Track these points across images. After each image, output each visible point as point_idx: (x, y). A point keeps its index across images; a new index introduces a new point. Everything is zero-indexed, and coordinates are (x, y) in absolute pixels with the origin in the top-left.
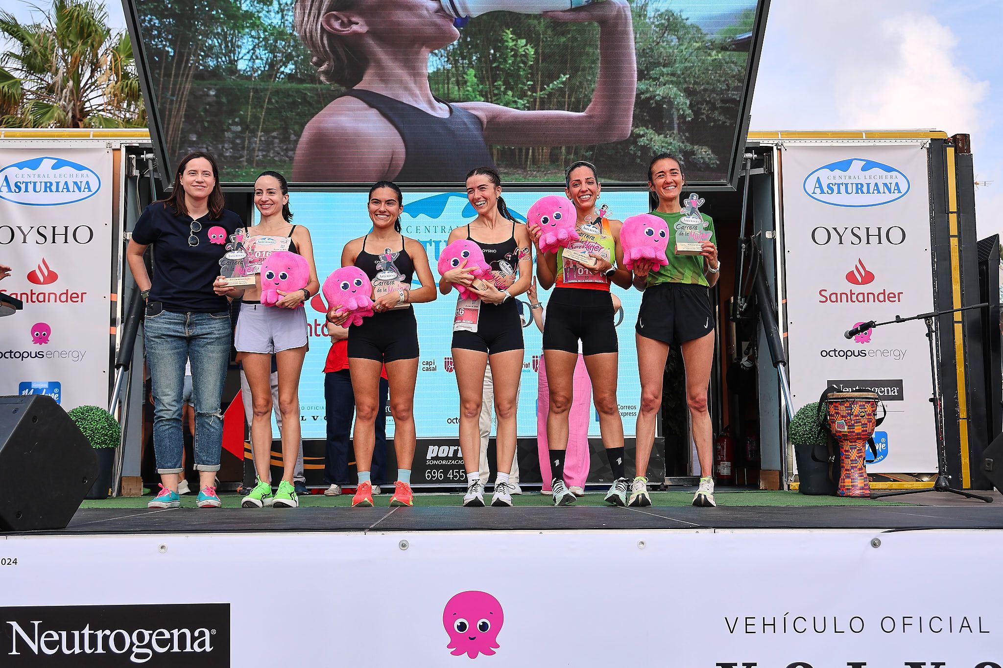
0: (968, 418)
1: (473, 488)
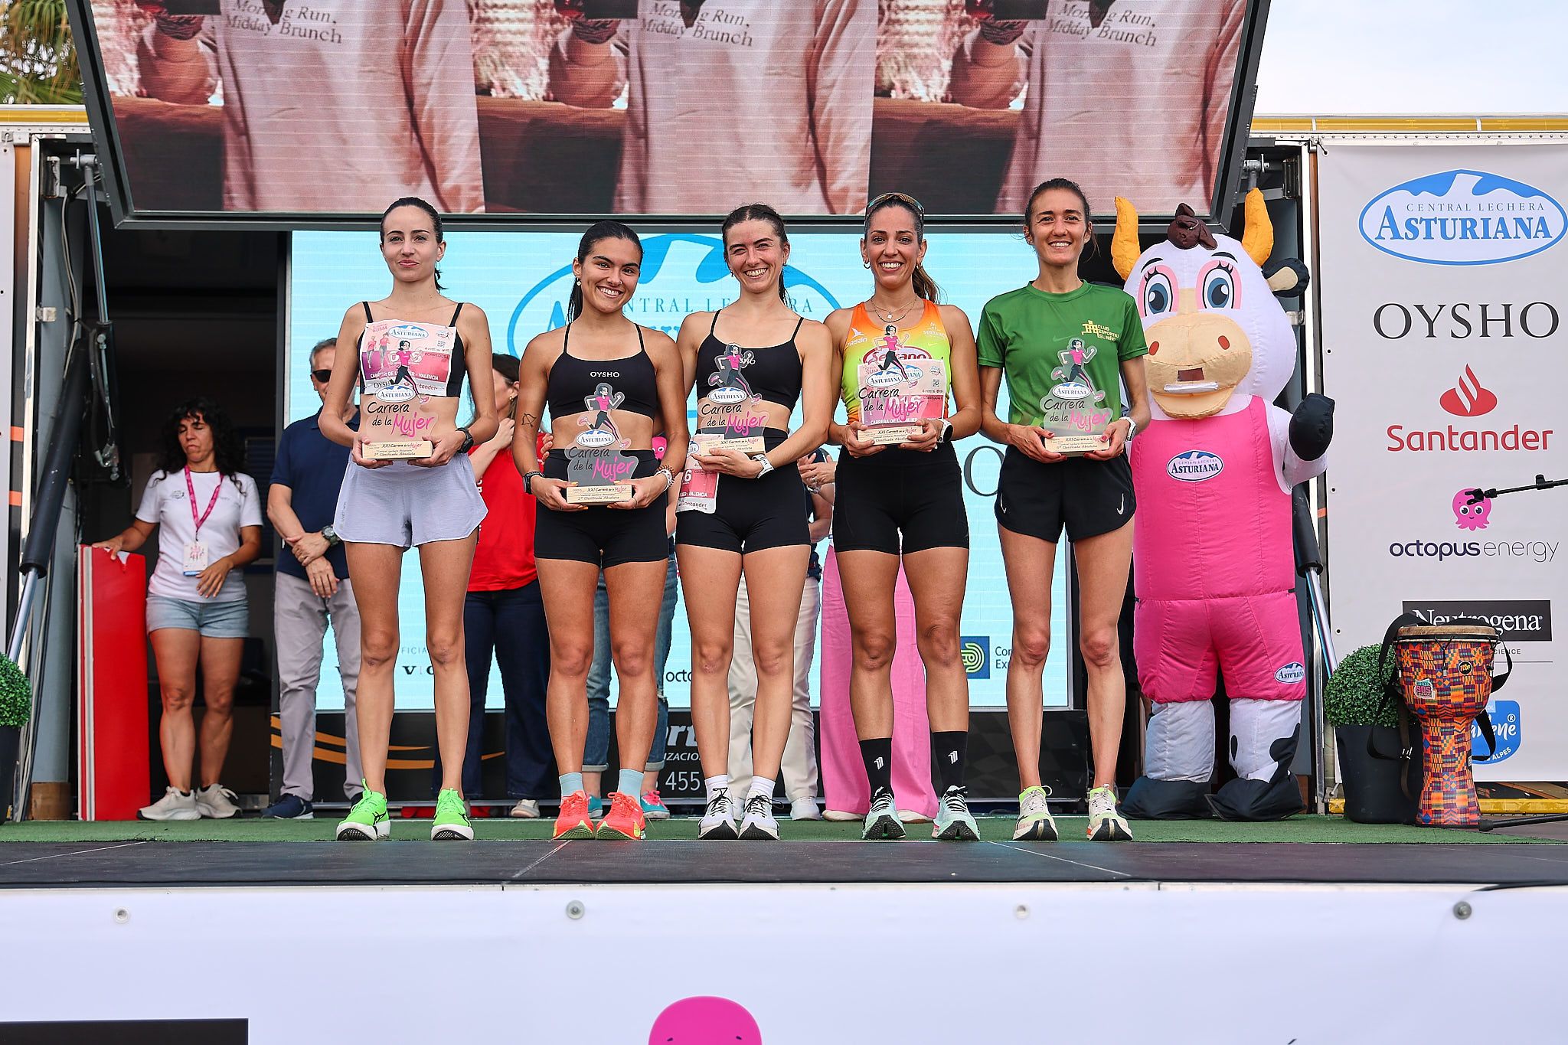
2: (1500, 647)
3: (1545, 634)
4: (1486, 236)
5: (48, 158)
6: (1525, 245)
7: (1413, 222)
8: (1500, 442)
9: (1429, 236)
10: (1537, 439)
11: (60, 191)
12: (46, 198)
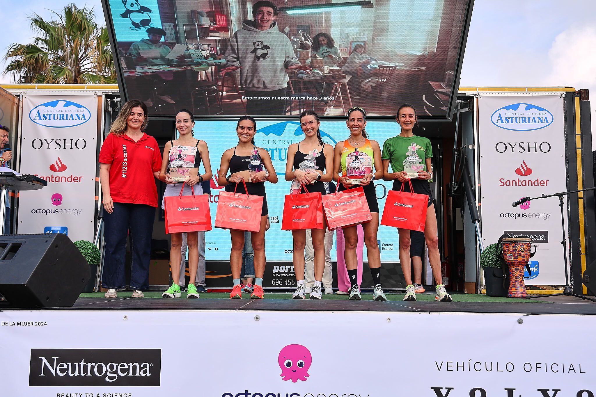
0: (586, 254)
1: (299, 289)
2: (532, 244)
3: (546, 241)
4: (529, 122)
5: (107, 100)
6: (541, 125)
7: (507, 118)
8: (533, 184)
9: (512, 122)
10: (544, 183)
11: (110, 109)
12: (106, 111)
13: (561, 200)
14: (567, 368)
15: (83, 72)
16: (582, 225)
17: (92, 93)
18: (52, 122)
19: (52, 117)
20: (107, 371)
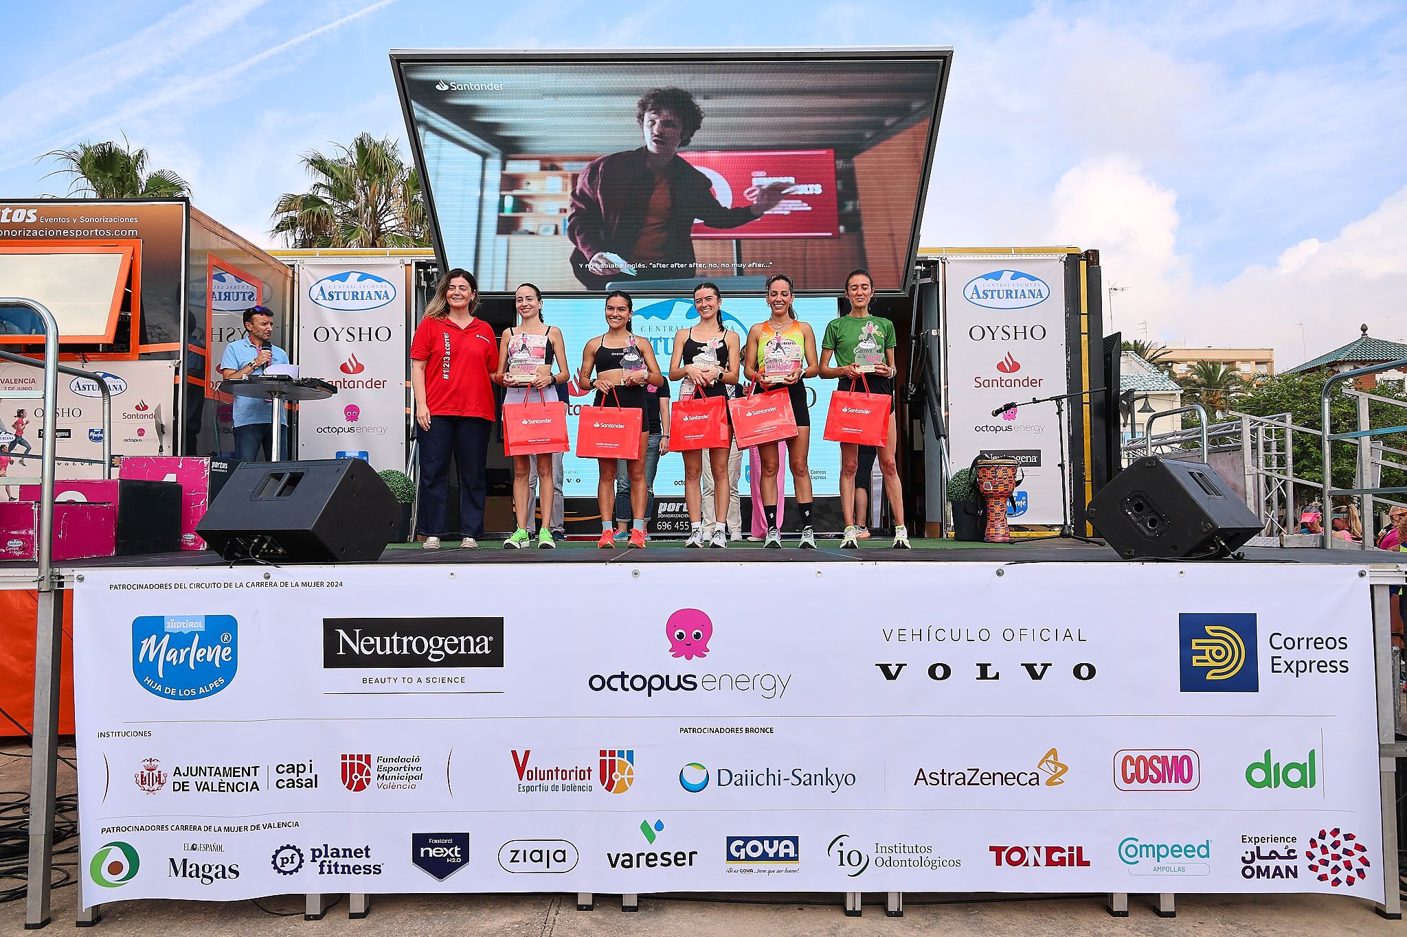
0: (1092, 481)
1: (695, 535)
2: (1019, 469)
3: (1038, 464)
4: (1016, 297)
5: (419, 270)
6: (1032, 301)
7: (985, 291)
8: (1021, 383)
9: (992, 297)
10: (1036, 383)
11: (424, 284)
12: (418, 286)
13: (1059, 407)
14: (1061, 636)
15: (384, 233)
16: (1087, 441)
17: (397, 260)
18: (342, 304)
19: (341, 296)
20: (429, 647)
